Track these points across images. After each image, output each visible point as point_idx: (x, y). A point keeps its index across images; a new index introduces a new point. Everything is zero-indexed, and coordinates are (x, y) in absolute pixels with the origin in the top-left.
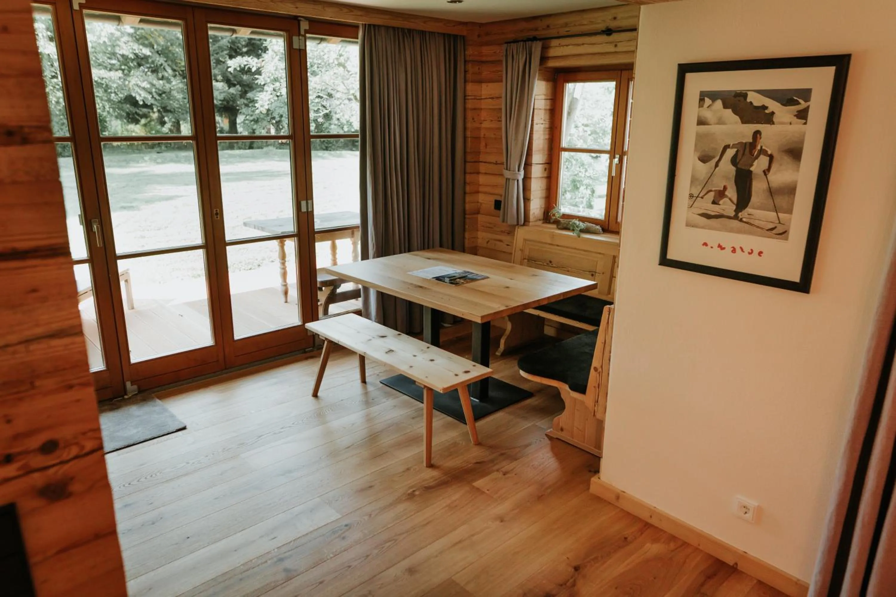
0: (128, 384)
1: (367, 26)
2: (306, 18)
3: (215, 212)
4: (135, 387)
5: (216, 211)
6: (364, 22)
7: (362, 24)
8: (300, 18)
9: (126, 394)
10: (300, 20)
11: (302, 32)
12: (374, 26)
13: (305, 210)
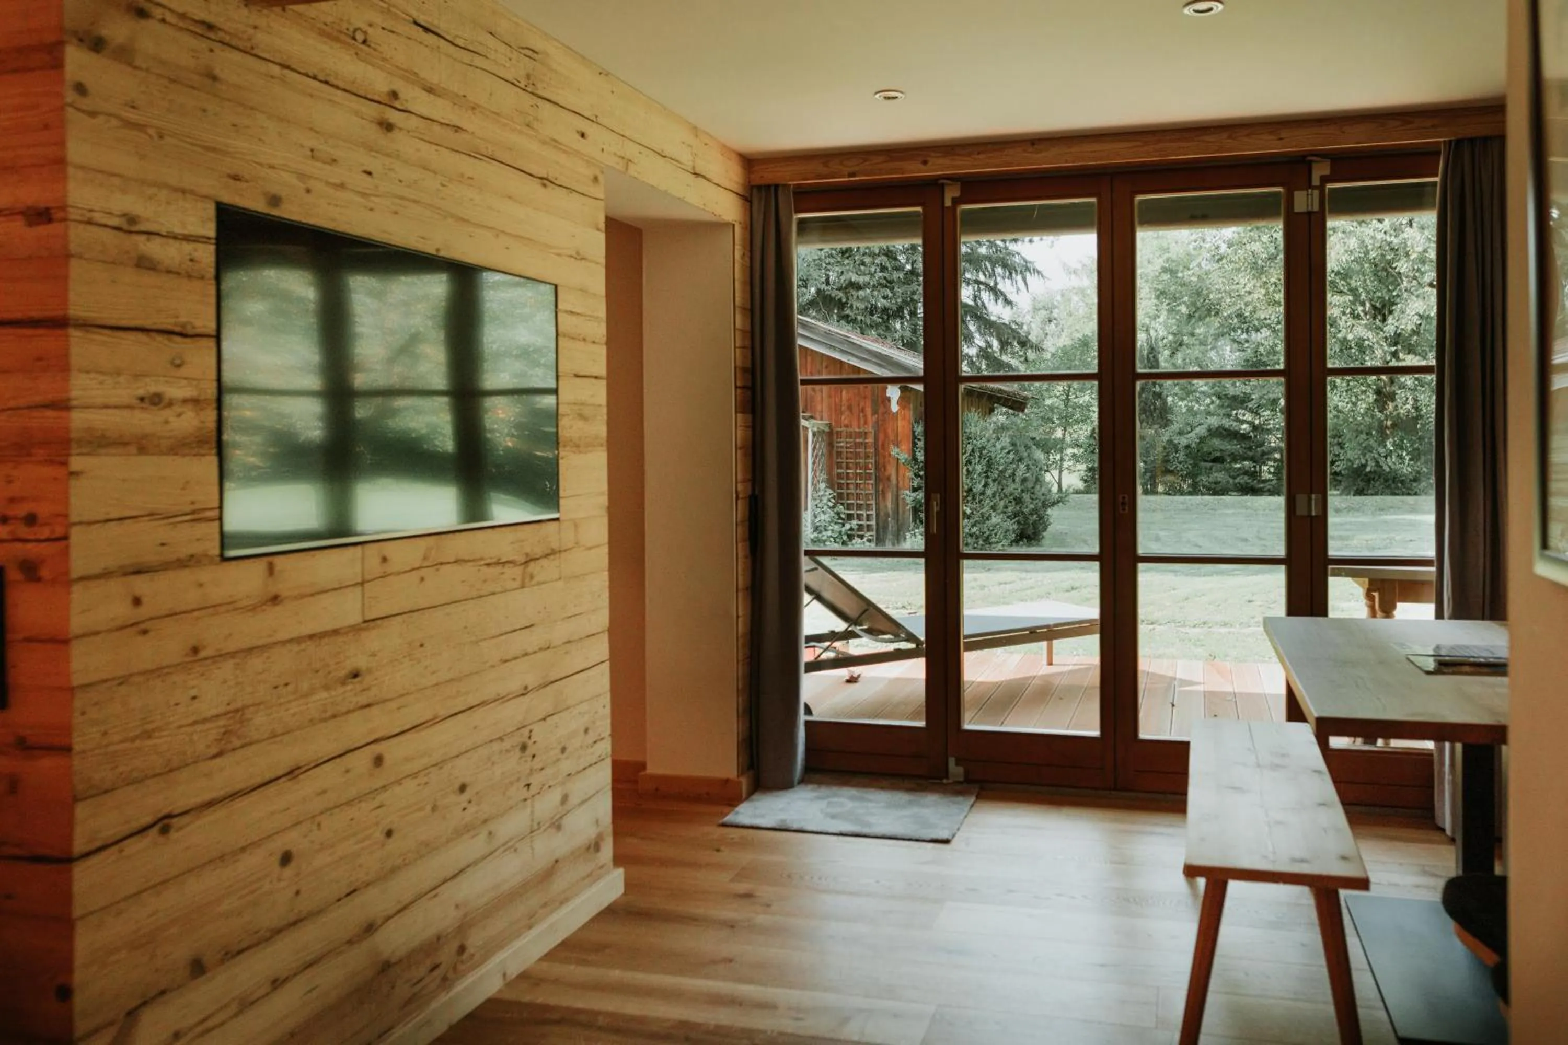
0: (952, 762)
1: (1453, 144)
2: (1324, 155)
3: (1120, 499)
4: (961, 770)
5: (1124, 498)
6: (1445, 137)
7: (1445, 141)
8: (1310, 158)
9: (947, 777)
10: (1311, 161)
11: (1316, 181)
12: (1472, 140)
13: (1305, 513)
